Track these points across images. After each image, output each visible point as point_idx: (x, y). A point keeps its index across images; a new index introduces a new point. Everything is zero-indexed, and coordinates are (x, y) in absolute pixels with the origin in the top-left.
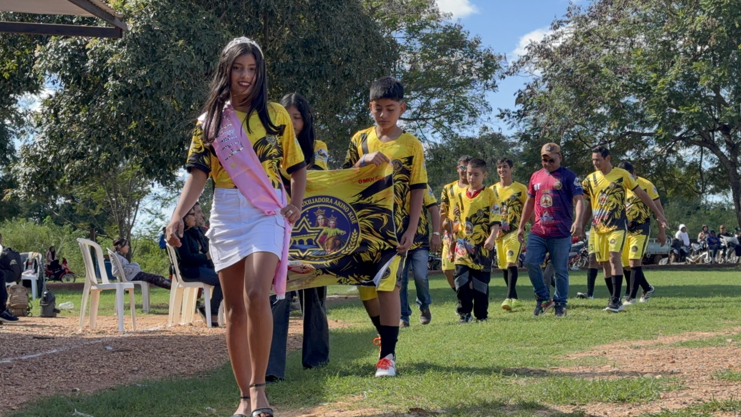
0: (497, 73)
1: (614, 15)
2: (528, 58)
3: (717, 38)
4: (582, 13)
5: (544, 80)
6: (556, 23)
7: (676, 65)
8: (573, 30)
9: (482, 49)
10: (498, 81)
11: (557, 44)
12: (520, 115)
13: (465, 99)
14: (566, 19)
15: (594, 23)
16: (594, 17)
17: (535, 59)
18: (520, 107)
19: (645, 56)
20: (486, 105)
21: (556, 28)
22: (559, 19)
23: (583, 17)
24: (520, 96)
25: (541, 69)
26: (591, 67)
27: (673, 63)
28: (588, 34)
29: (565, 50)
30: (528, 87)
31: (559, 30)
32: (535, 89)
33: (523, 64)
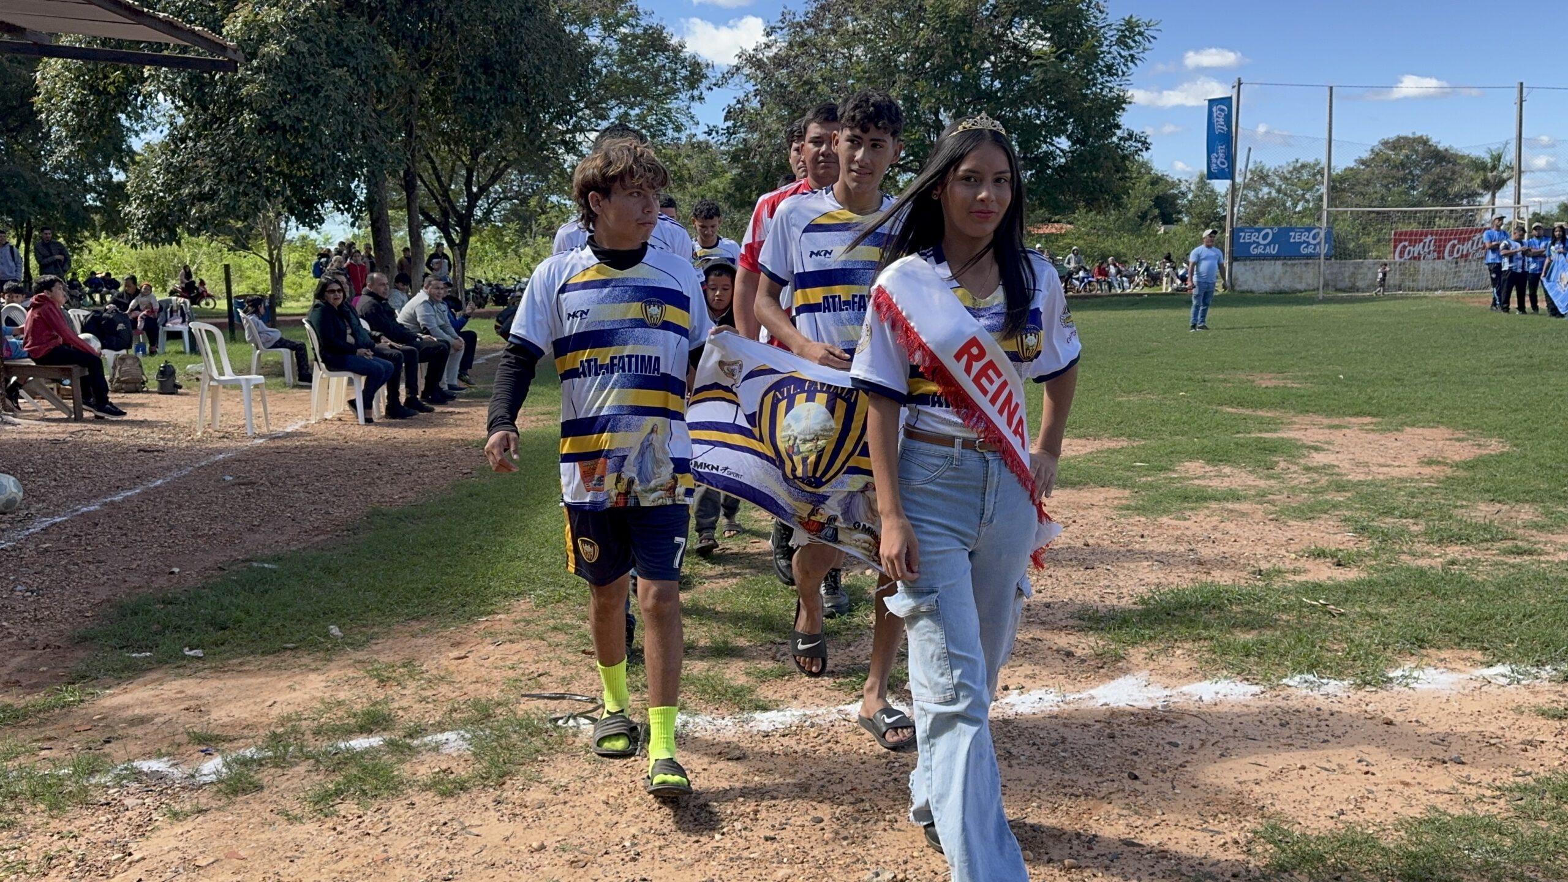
0: (705, 84)
1: (832, 23)
2: (738, 69)
3: (941, 57)
4: (798, 19)
5: (756, 96)
6: (768, 30)
7: (897, 85)
8: (787, 38)
9: (687, 55)
10: (705, 93)
11: (771, 53)
12: (730, 132)
13: (669, 110)
14: (780, 25)
15: (810, 31)
16: (810, 25)
17: (747, 71)
18: (730, 123)
19: (865, 72)
20: (692, 118)
21: (768, 34)
22: (773, 25)
23: (798, 23)
24: (729, 112)
25: (752, 82)
26: (806, 83)
27: (894, 82)
28: (803, 44)
29: (779, 62)
30: (738, 102)
31: (772, 38)
32: (746, 104)
33: (733, 74)
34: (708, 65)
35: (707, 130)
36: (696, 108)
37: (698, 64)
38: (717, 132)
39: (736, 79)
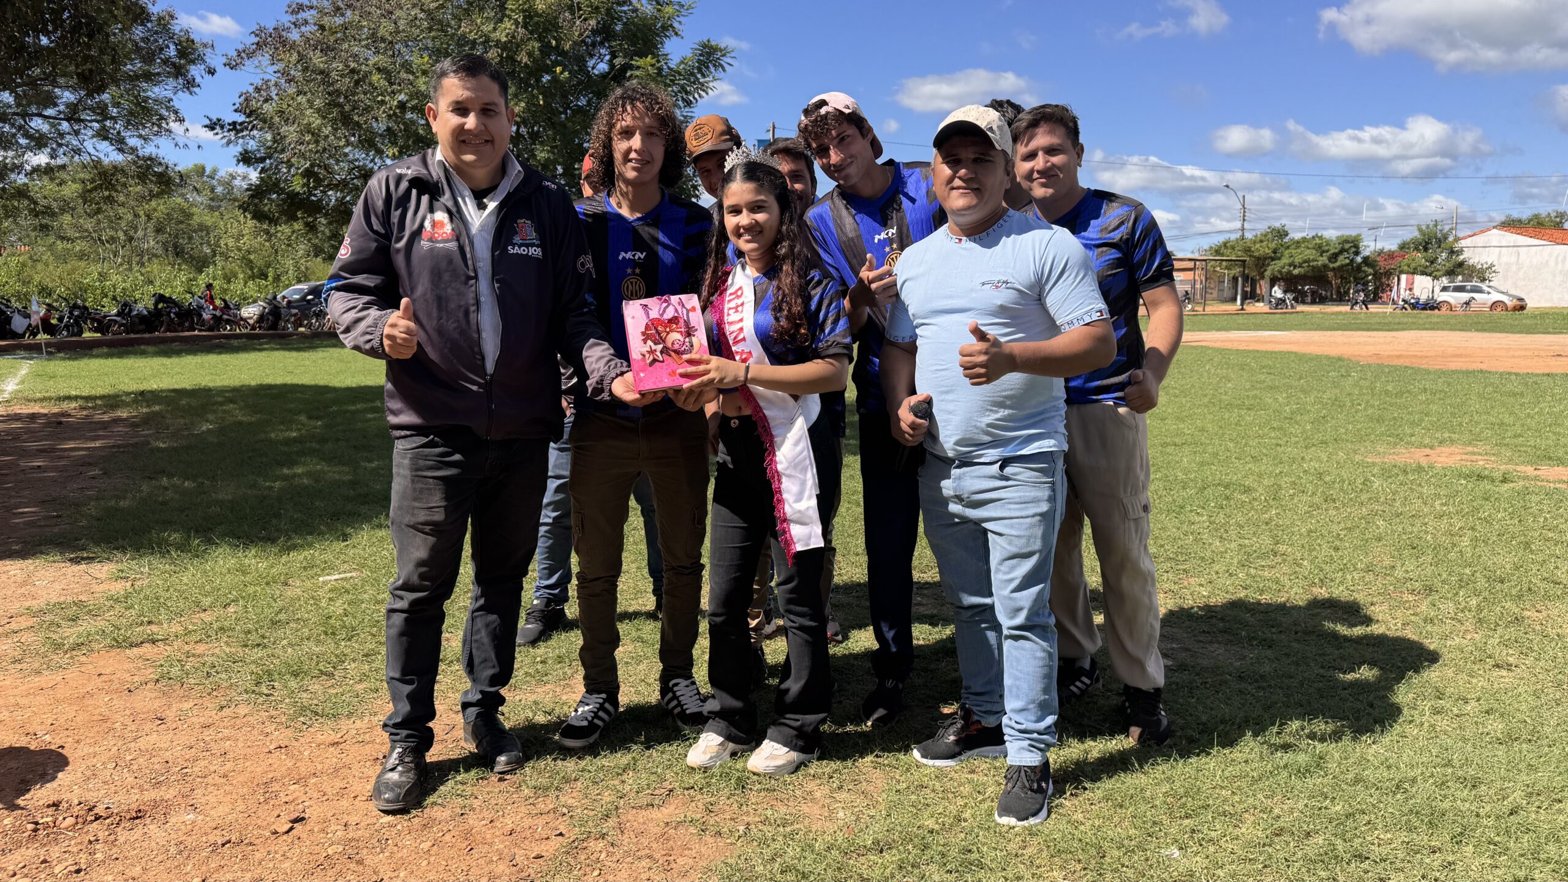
0: (199, 67)
2: (256, 48)
9: (178, 28)
12: (238, 129)
13: (146, 99)
18: (240, 118)
24: (244, 101)
30: (258, 90)
33: (250, 55)
34: (205, 46)
35: (207, 122)
36: (182, 101)
37: (193, 41)
38: (222, 127)
39: (255, 61)
